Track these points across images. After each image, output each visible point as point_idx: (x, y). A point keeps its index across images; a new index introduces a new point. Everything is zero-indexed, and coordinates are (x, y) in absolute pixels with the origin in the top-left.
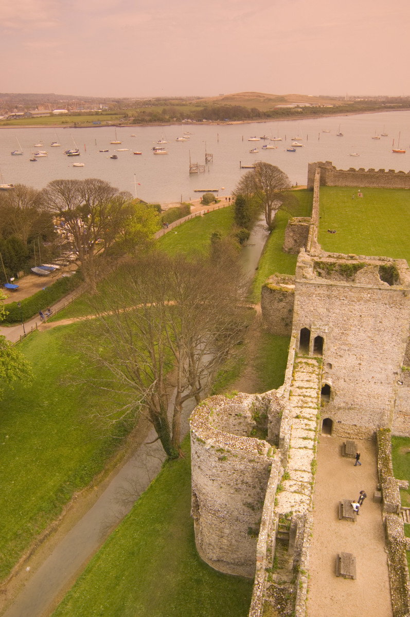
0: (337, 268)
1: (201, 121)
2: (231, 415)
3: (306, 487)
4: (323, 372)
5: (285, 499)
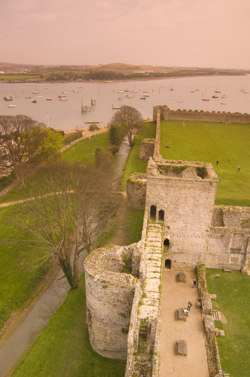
0: (171, 169)
1: (88, 80)
2: (110, 259)
3: (156, 302)
4: (165, 231)
5: (144, 310)
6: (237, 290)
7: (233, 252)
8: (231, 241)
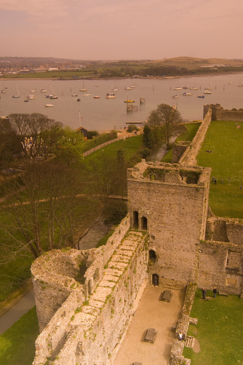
2: (63, 262)
3: (97, 311)
4: (149, 241)
5: (80, 317)
6: (226, 317)
7: (230, 272)
8: (225, 259)
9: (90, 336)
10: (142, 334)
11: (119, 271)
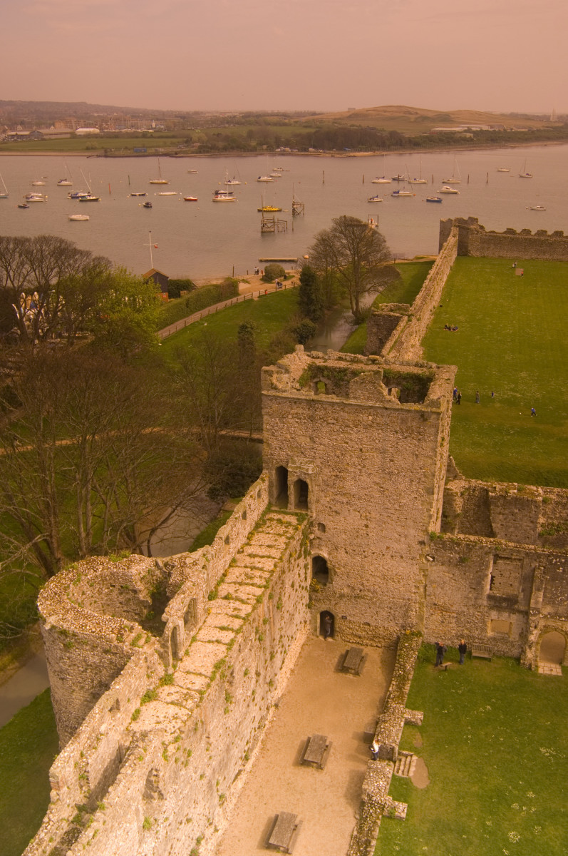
2: (114, 586)
3: (191, 697)
4: (312, 537)
5: (153, 712)
6: (488, 707)
7: (497, 606)
8: (487, 575)
9: (177, 755)
10: (297, 748)
11: (244, 606)
